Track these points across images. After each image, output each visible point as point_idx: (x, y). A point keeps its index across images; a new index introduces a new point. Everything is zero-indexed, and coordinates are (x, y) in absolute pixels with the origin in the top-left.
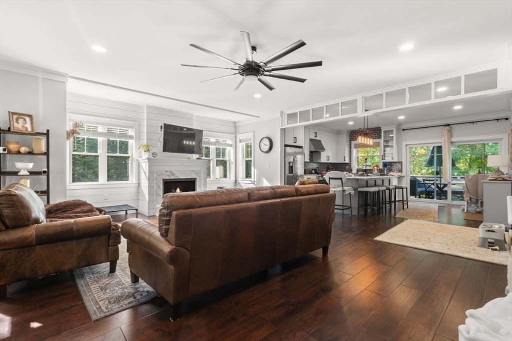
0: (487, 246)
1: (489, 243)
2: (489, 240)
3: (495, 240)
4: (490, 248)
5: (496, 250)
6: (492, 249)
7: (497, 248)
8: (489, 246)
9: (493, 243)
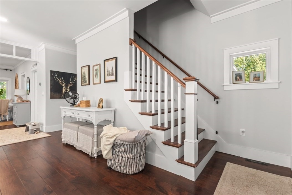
0: (33, 133)
1: (34, 131)
2: (34, 130)
3: (37, 129)
4: (35, 133)
5: (38, 133)
6: (36, 133)
7: (38, 132)
8: (34, 132)
9: (36, 131)
